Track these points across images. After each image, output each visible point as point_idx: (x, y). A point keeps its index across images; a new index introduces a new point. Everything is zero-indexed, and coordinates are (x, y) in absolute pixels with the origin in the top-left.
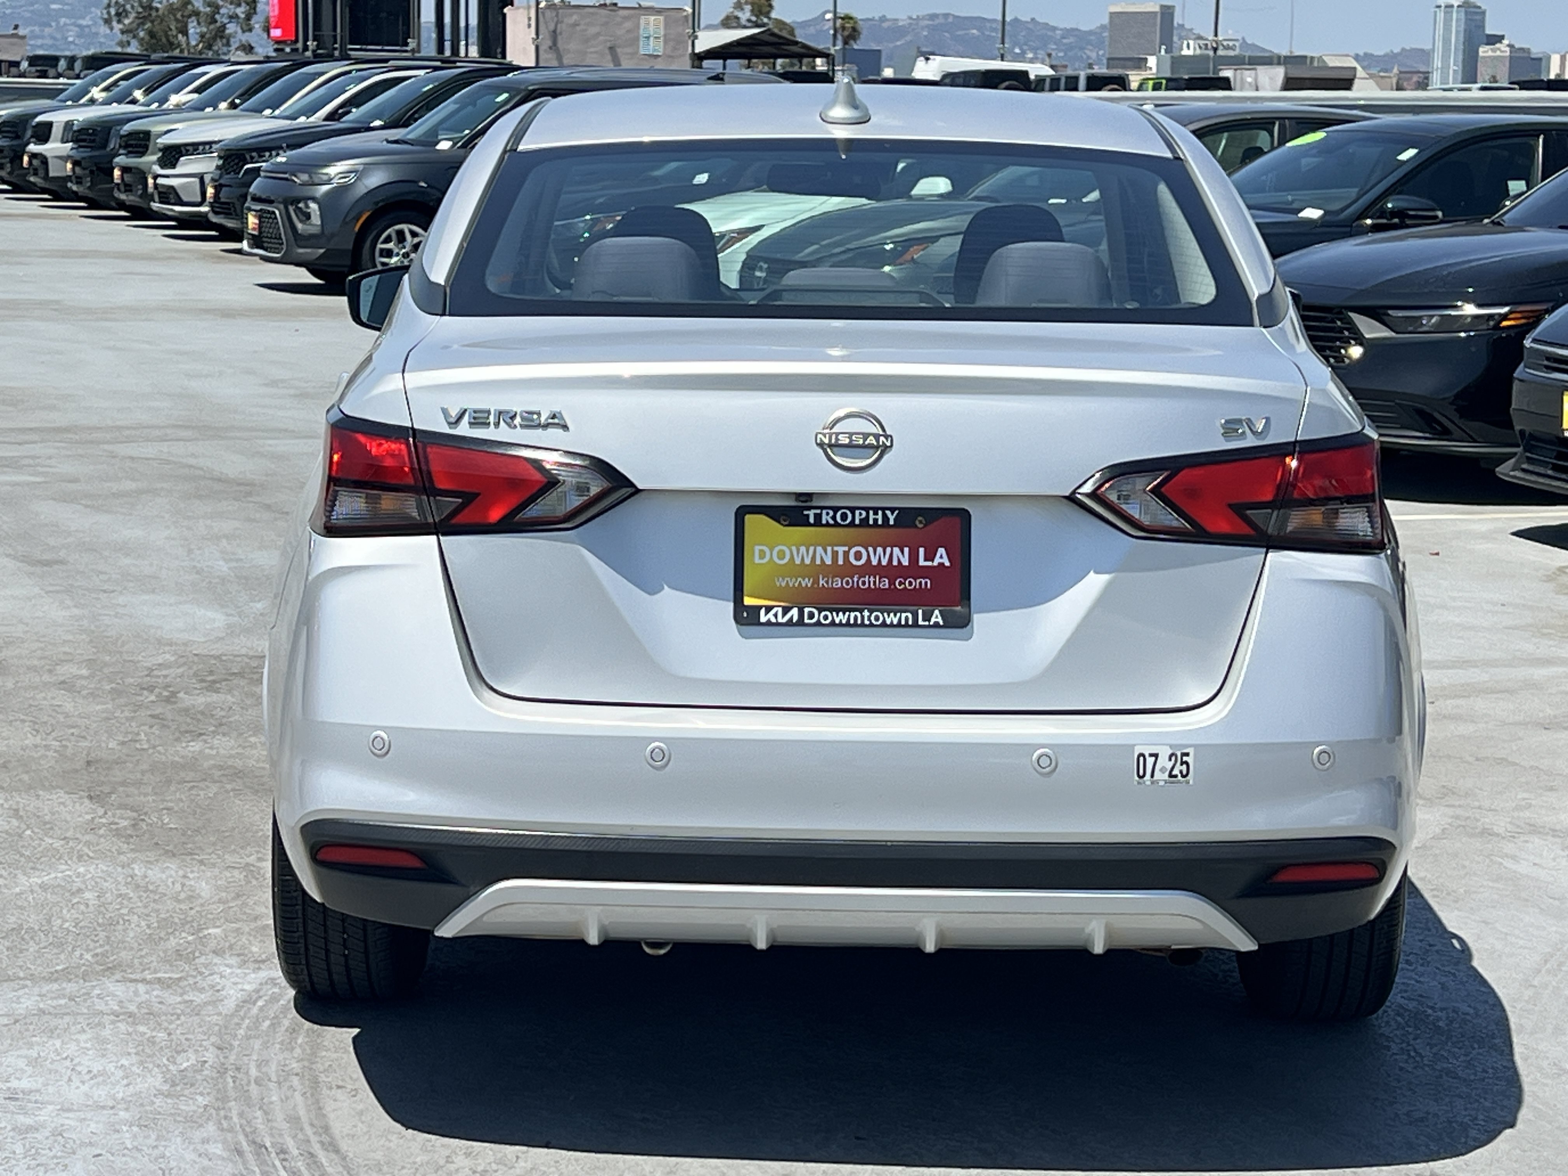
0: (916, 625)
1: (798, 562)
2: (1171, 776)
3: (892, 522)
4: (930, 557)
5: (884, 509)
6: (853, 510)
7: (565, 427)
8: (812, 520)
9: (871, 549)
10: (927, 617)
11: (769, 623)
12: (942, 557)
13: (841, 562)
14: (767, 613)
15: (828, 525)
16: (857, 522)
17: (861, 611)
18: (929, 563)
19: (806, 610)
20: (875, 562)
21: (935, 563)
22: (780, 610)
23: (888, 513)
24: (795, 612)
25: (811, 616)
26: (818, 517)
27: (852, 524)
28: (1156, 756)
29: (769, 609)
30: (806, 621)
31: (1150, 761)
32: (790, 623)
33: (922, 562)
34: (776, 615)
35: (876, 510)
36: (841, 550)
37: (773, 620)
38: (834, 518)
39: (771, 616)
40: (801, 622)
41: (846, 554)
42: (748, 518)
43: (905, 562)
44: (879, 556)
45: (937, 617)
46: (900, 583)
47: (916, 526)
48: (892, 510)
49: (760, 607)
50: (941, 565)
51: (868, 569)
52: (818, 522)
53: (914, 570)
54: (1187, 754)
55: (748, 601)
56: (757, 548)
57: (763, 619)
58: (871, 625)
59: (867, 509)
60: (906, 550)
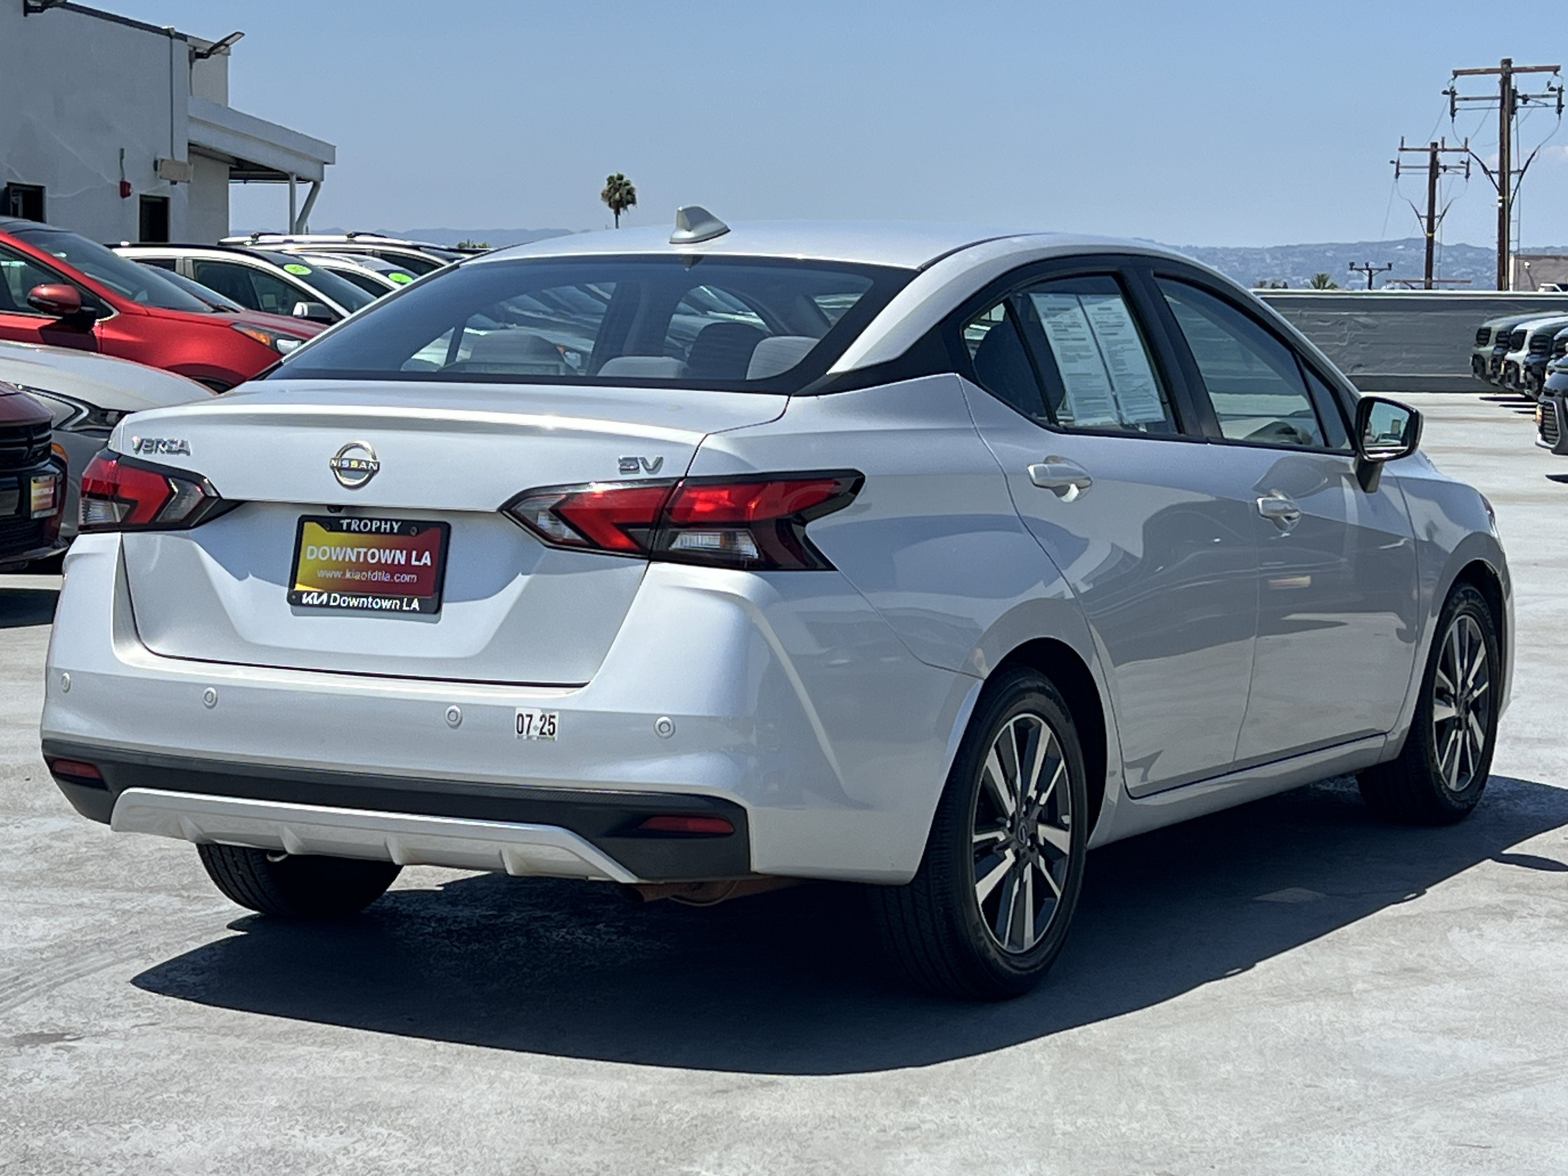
0: (401, 610)
1: (334, 558)
2: (542, 733)
3: (395, 531)
4: (419, 559)
5: (391, 520)
6: (371, 520)
7: (188, 453)
8: (345, 527)
9: (382, 551)
10: (409, 605)
11: (308, 605)
12: (427, 559)
13: (361, 560)
14: (308, 596)
15: (354, 531)
16: (374, 529)
17: (367, 597)
18: (417, 563)
19: (333, 595)
20: (383, 561)
21: (422, 564)
22: (316, 595)
23: (394, 523)
24: (325, 597)
25: (335, 600)
26: (349, 525)
27: (370, 532)
28: (531, 716)
29: (309, 593)
30: (332, 604)
31: (527, 720)
32: (321, 605)
33: (414, 563)
34: (312, 598)
35: (386, 521)
36: (363, 550)
37: (311, 602)
38: (359, 526)
39: (309, 598)
40: (327, 605)
41: (366, 554)
42: (306, 524)
43: (403, 562)
44: (386, 557)
45: (415, 604)
46: (398, 578)
47: (409, 534)
48: (397, 521)
49: (303, 592)
50: (425, 564)
51: (379, 566)
52: (349, 530)
53: (407, 568)
54: (554, 717)
55: (299, 587)
56: (310, 548)
57: (304, 601)
58: (373, 609)
59: (380, 520)
60: (404, 552)
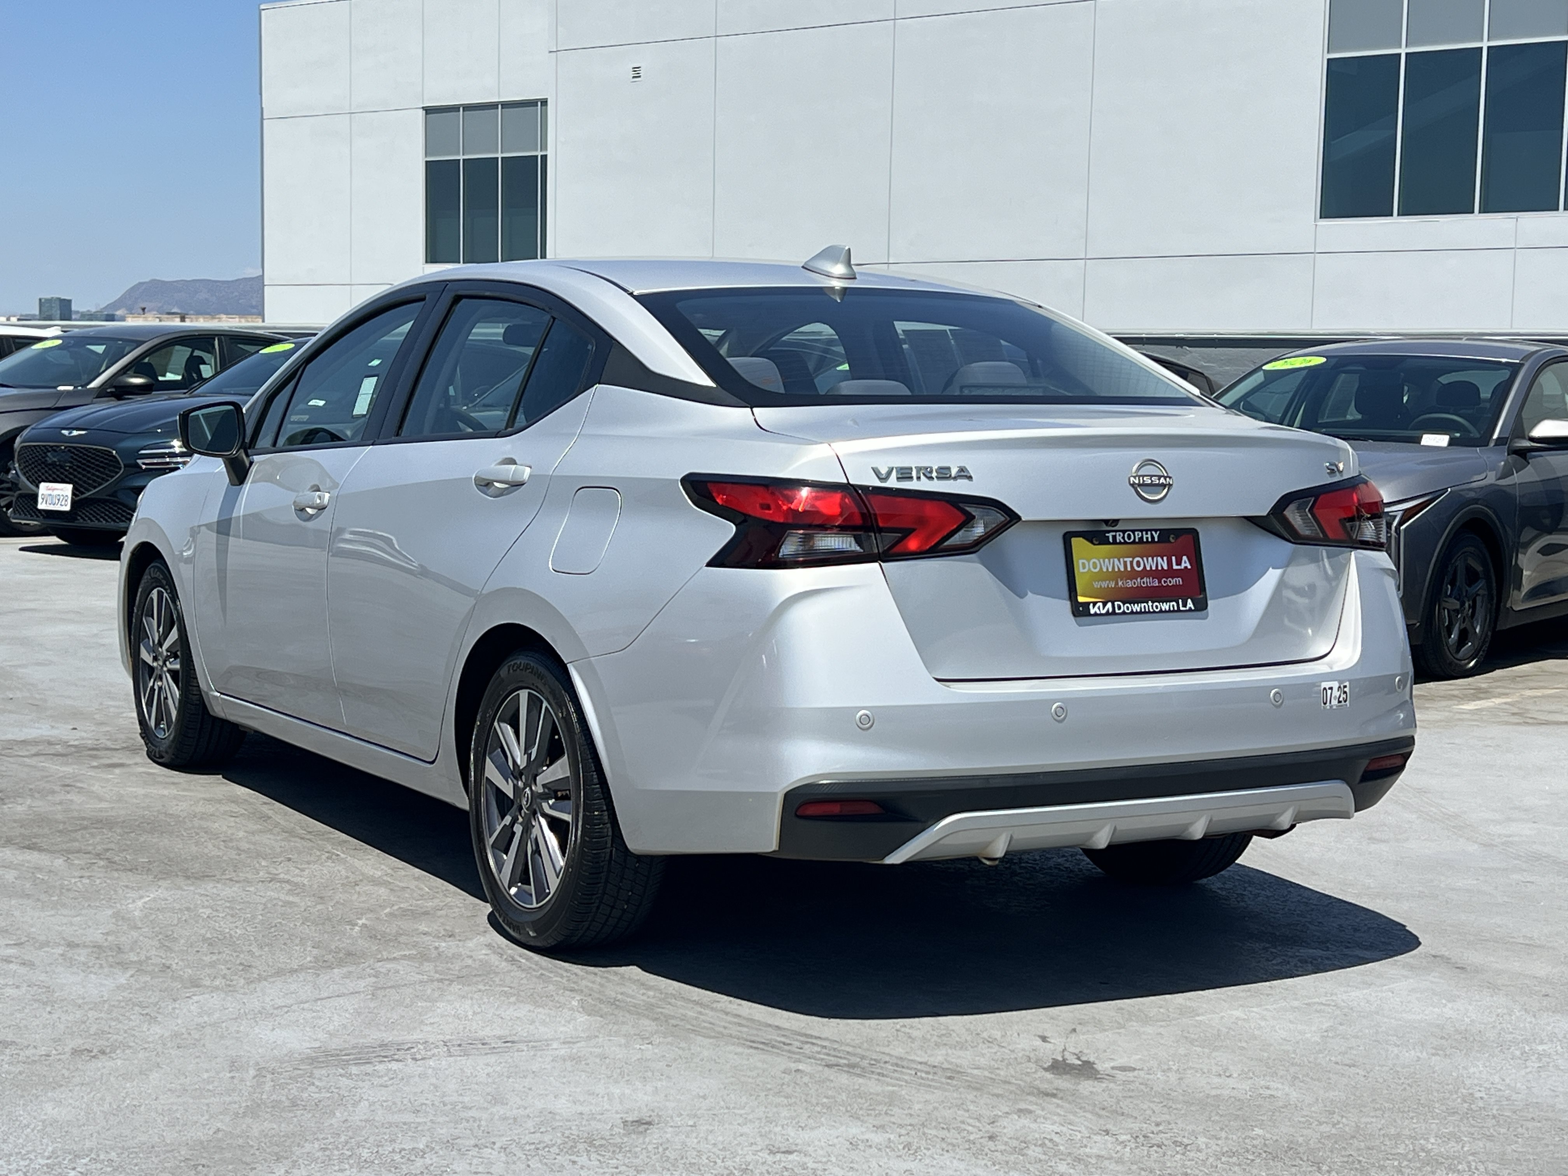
0: (1179, 610)
1: (1105, 570)
2: (1339, 702)
3: (1156, 540)
4: (1179, 563)
5: (1151, 530)
6: (1133, 531)
7: (971, 479)
8: (1111, 540)
9: (1145, 559)
10: (1185, 605)
11: (1096, 614)
12: (1186, 563)
13: (1129, 569)
14: (1094, 607)
15: (1120, 543)
16: (1137, 540)
17: (1147, 603)
18: (1179, 567)
19: (1116, 603)
20: (1148, 568)
21: (1183, 567)
22: (1100, 604)
23: (1154, 533)
24: (1109, 605)
25: (1119, 608)
26: (1114, 537)
27: (1134, 542)
28: (1331, 688)
29: (1095, 604)
30: (1117, 611)
31: (1329, 692)
32: (1108, 613)
33: (1175, 567)
34: (1099, 608)
35: (1147, 531)
36: (1128, 560)
37: (1098, 612)
38: (1123, 538)
39: (1096, 609)
40: (1114, 613)
41: (1131, 563)
42: (1074, 540)
43: (1165, 567)
44: (1150, 564)
45: (1190, 604)
46: (1165, 582)
47: (1169, 542)
48: (1156, 531)
49: (1089, 603)
50: (1186, 567)
51: (1145, 573)
52: (1115, 542)
53: (1170, 573)
54: (1345, 687)
55: (1081, 599)
56: (1081, 561)
57: (1092, 612)
58: (1154, 612)
59: (1141, 531)
60: (1165, 558)
